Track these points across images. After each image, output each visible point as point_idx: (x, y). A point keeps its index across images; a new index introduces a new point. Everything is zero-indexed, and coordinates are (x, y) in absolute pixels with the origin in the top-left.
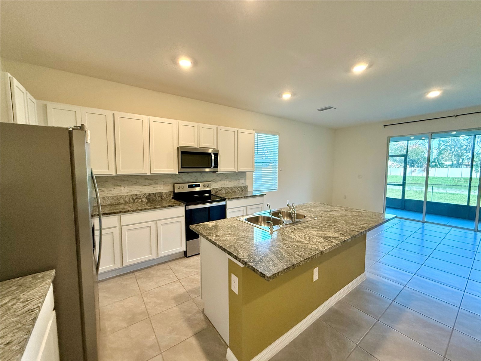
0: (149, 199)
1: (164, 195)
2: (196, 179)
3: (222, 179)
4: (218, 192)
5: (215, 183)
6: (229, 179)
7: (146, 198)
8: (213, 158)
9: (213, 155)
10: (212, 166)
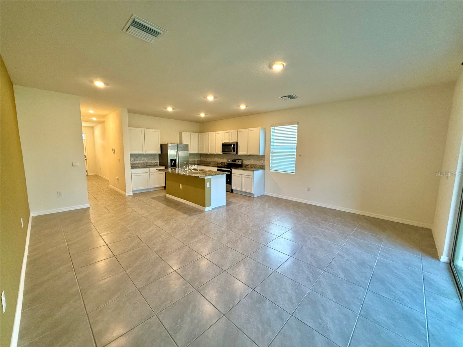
2: (236, 157)
5: (245, 160)
6: (253, 159)
7: (220, 163)
8: (232, 147)
9: (233, 145)
10: (232, 151)
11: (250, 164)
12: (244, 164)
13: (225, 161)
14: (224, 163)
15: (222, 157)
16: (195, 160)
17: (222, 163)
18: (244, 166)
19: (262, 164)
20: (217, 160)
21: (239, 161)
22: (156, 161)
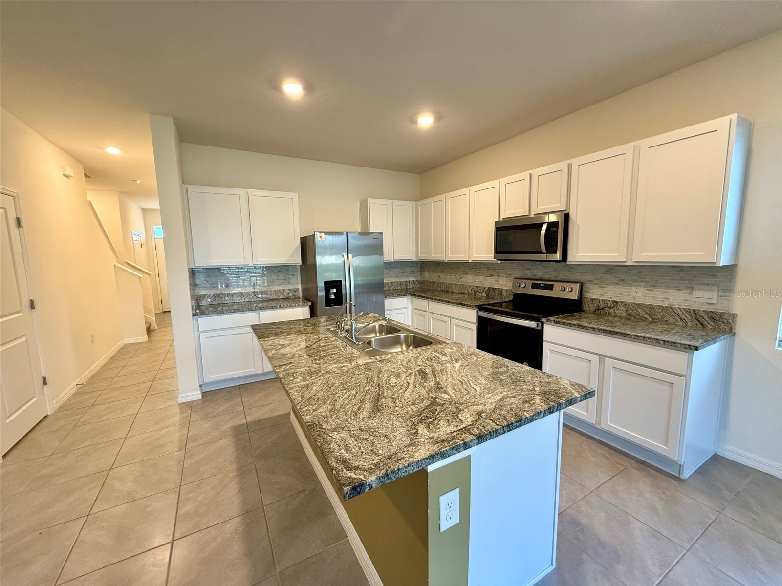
0: (488, 294)
1: (504, 293)
2: (555, 273)
3: (623, 280)
4: (603, 309)
5: (601, 287)
6: (646, 282)
7: (486, 293)
8: (543, 232)
9: (545, 227)
10: (544, 250)
11: (625, 304)
12: (592, 300)
13: (505, 284)
14: (501, 291)
15: (494, 273)
16: (407, 280)
17: (491, 292)
18: (588, 306)
19: (710, 308)
20: (471, 280)
21: (568, 289)
22: (292, 287)
